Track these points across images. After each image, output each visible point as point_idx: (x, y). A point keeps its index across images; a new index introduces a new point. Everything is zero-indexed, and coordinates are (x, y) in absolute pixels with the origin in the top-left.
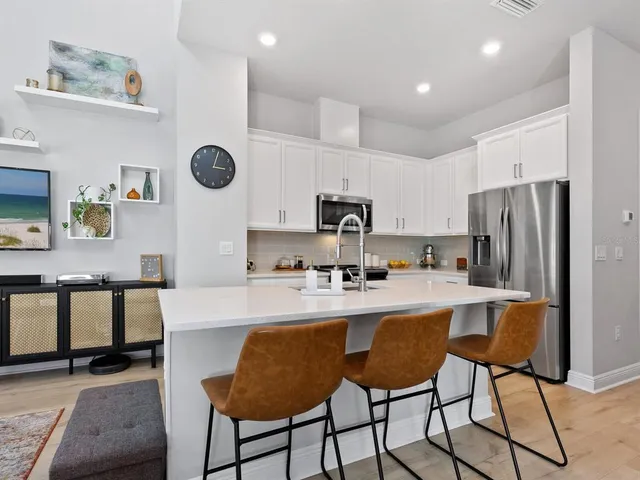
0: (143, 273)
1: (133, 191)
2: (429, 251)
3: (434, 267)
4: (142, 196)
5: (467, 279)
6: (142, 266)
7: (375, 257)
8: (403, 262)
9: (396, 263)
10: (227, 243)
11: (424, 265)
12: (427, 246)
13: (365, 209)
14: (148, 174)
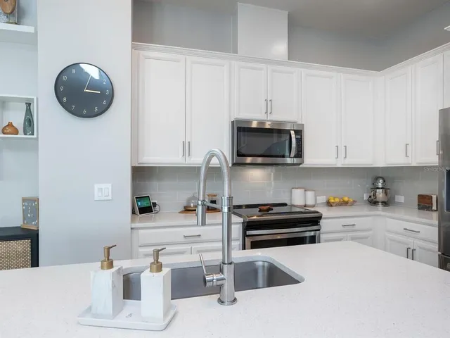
0: (24, 219)
1: (10, 125)
2: (380, 185)
3: (385, 204)
4: (21, 130)
5: (437, 229)
6: (23, 210)
7: (310, 194)
8: (346, 199)
9: (337, 200)
10: (103, 186)
11: (373, 202)
12: (377, 178)
13: (293, 136)
14: (29, 105)
